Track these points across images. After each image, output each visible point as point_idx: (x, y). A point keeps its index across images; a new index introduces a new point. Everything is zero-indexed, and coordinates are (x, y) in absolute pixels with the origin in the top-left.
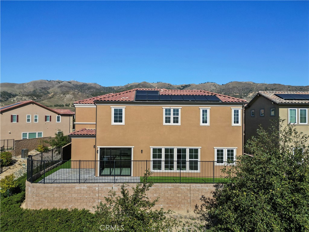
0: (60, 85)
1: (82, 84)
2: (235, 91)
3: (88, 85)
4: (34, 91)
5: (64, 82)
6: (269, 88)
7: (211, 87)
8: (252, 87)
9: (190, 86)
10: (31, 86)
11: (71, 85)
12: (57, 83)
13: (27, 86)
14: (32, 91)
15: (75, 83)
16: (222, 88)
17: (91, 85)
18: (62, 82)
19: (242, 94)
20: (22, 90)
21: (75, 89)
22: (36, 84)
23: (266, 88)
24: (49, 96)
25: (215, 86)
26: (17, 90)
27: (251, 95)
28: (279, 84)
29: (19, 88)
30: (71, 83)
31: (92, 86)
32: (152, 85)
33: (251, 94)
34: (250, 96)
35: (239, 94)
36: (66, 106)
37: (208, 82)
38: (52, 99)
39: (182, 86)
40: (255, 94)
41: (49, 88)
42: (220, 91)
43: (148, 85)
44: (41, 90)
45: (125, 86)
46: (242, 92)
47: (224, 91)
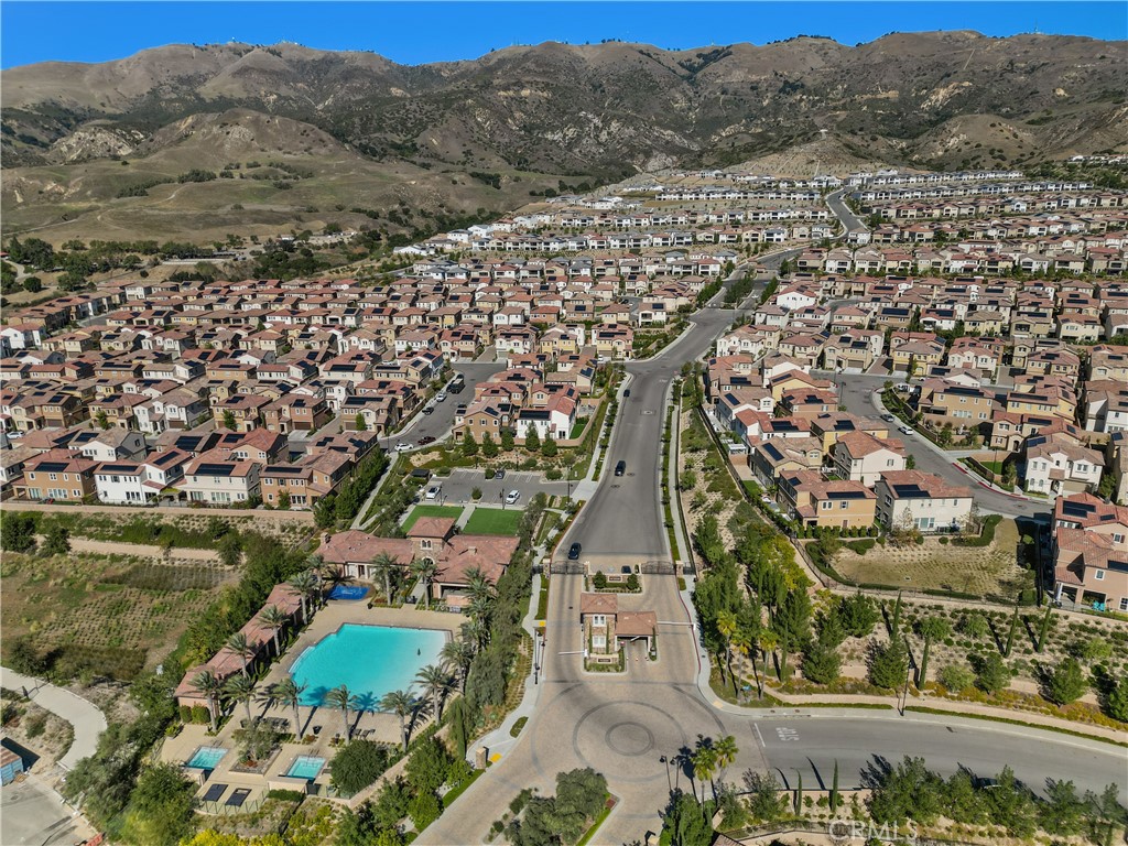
0: (239, 63)
1: (321, 56)
2: (885, 81)
3: (342, 61)
4: (153, 92)
5: (256, 49)
6: (1023, 65)
7: (809, 58)
8: (958, 58)
9: (730, 53)
10: (140, 72)
11: (279, 64)
12: (231, 54)
13: (126, 71)
14: (145, 92)
15: (296, 55)
16: (845, 65)
17: (353, 59)
18: (249, 51)
19: (909, 92)
20: (109, 92)
21: (295, 81)
22: (157, 64)
23: (1011, 63)
24: (178, 129)
25: (825, 54)
26: (92, 91)
27: (940, 97)
28: (1084, 40)
29: (100, 83)
30: (279, 55)
31: (359, 63)
32: (581, 54)
33: (942, 92)
34: (937, 100)
35: (902, 90)
36: (222, 175)
37: (800, 36)
38: (184, 147)
39: (699, 56)
40: (957, 91)
41: (205, 80)
42: (830, 79)
43: (562, 56)
44: (177, 88)
45: (479, 61)
46: (915, 81)
47: (847, 77)
